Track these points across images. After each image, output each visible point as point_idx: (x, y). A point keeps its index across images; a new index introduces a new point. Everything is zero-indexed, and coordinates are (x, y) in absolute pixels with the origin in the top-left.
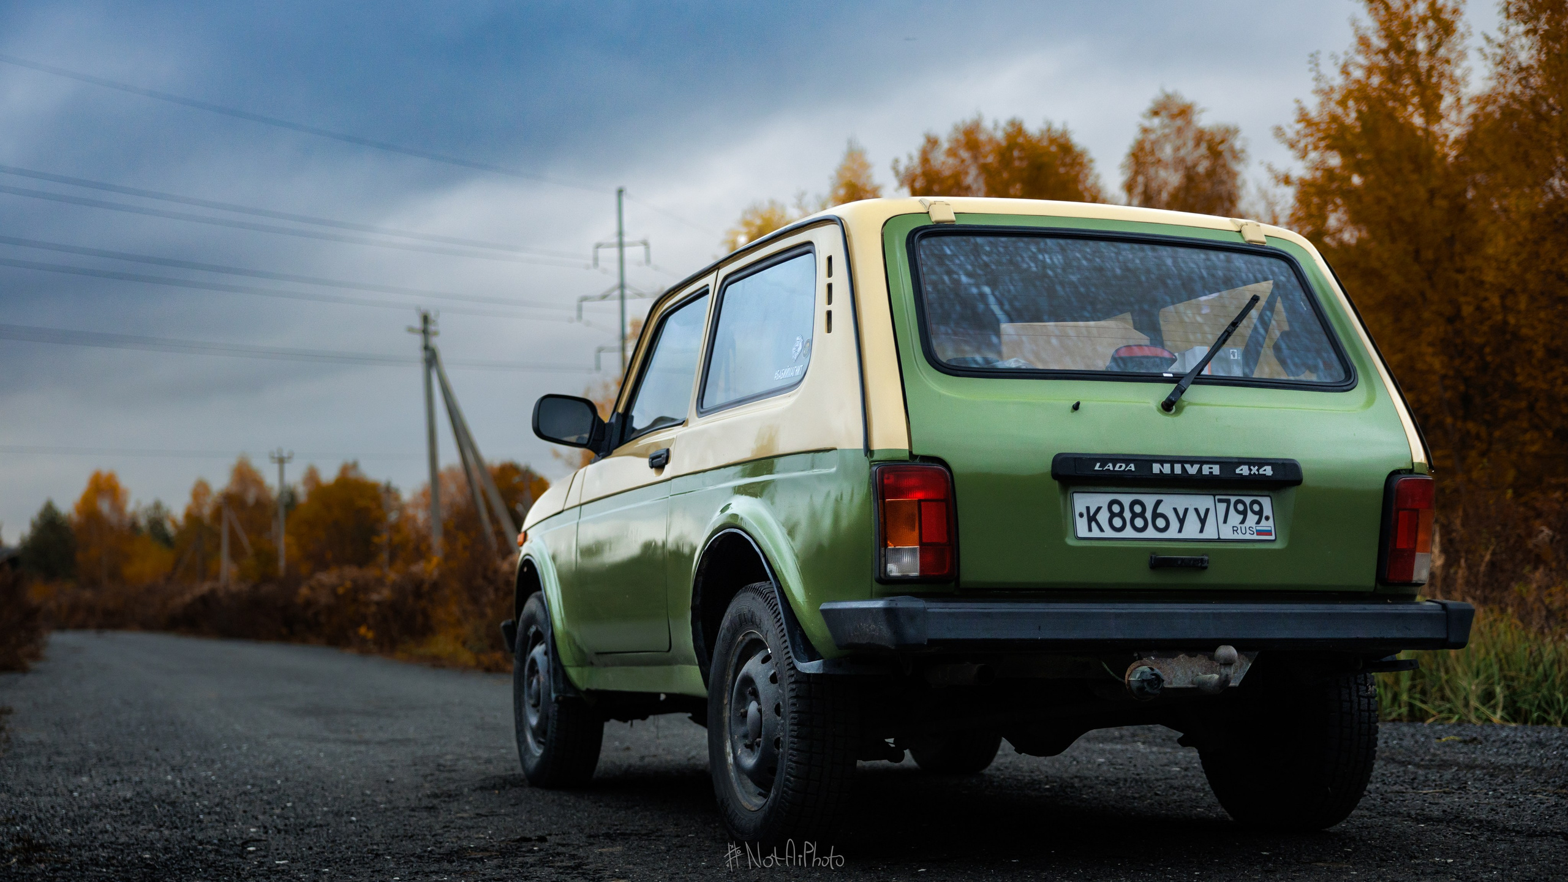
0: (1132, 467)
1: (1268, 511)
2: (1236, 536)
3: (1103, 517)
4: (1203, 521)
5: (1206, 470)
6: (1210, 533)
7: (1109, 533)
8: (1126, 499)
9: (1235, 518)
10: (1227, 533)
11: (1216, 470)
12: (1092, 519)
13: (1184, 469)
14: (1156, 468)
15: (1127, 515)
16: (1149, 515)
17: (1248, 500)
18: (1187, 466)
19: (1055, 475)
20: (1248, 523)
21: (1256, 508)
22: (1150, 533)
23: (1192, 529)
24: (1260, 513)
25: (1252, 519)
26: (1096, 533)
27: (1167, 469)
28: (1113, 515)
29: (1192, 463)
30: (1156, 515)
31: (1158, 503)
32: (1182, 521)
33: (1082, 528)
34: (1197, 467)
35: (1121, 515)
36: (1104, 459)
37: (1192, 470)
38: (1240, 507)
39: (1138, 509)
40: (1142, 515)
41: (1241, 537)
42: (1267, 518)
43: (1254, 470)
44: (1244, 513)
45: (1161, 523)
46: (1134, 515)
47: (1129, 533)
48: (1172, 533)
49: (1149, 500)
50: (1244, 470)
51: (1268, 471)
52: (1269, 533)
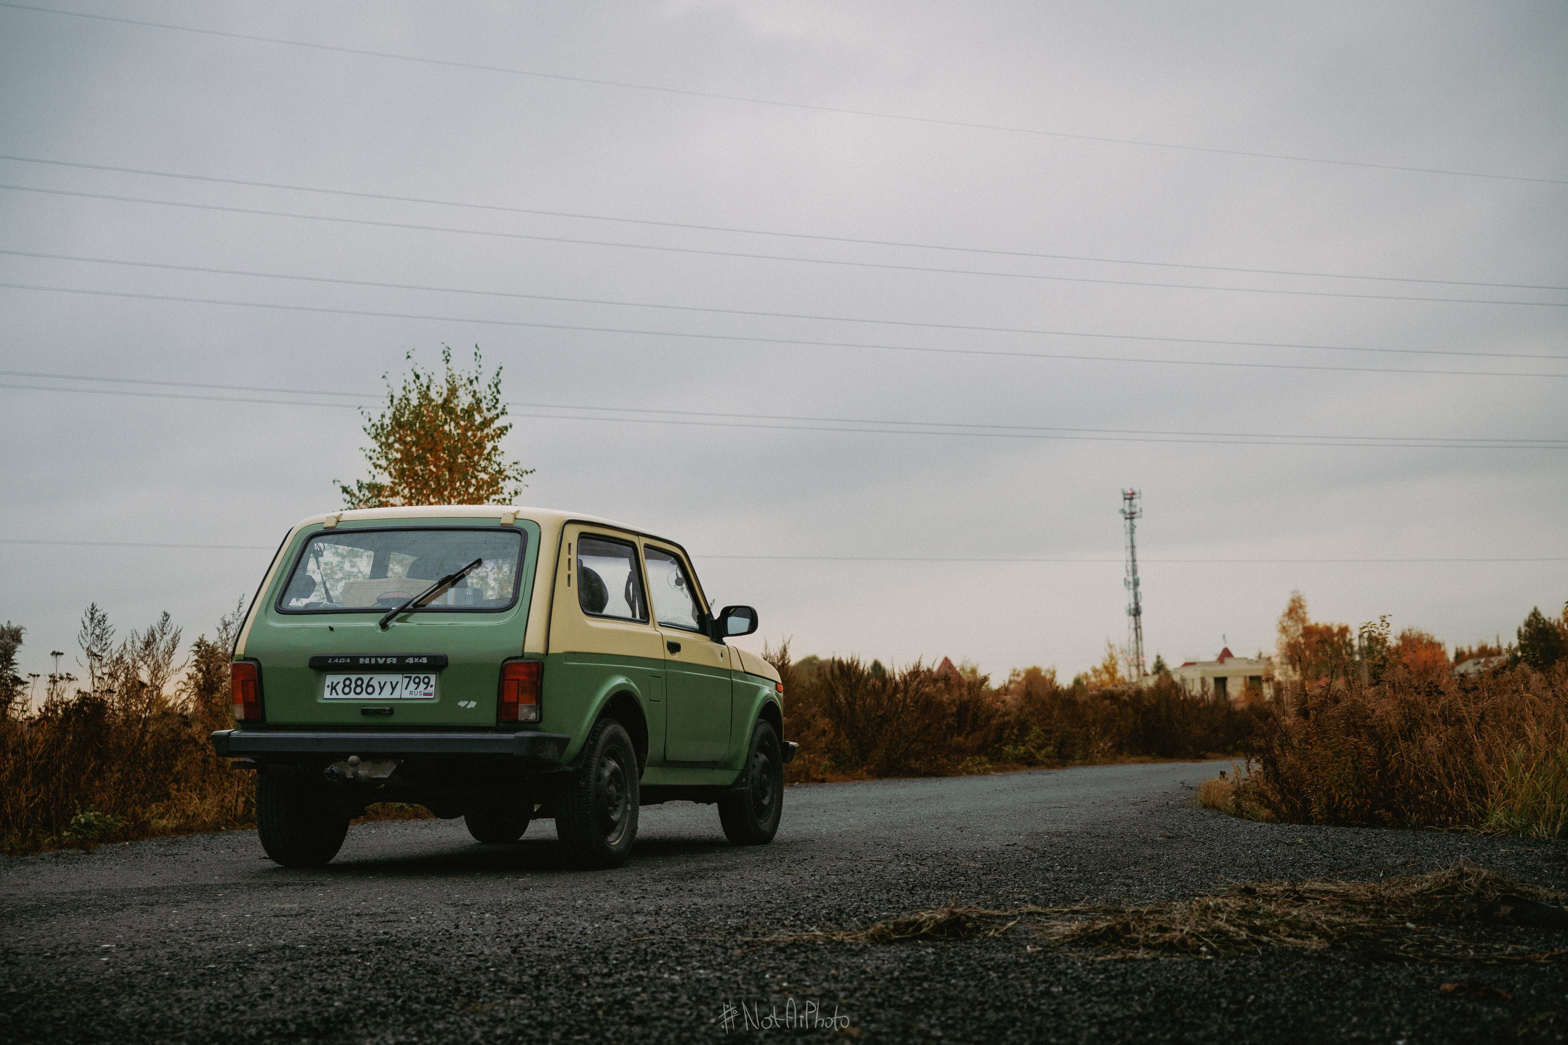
0: (348, 660)
1: (433, 682)
2: (411, 697)
3: (339, 688)
4: (393, 689)
5: (389, 661)
6: (396, 695)
7: (341, 696)
8: (354, 677)
9: (412, 686)
10: (406, 694)
11: (394, 661)
12: (333, 688)
13: (376, 660)
14: (361, 661)
15: (353, 686)
16: (364, 686)
17: (422, 676)
18: (379, 659)
19: (311, 666)
20: (419, 690)
21: (426, 680)
22: (364, 695)
23: (386, 693)
24: (428, 684)
25: (422, 686)
26: (334, 696)
27: (367, 661)
28: (345, 686)
29: (381, 657)
30: (368, 686)
31: (371, 679)
32: (382, 689)
33: (327, 694)
34: (384, 659)
35: (349, 686)
36: (334, 658)
37: (381, 661)
38: (417, 680)
39: (359, 682)
40: (361, 686)
41: (414, 697)
42: (432, 686)
43: (416, 660)
44: (418, 684)
45: (370, 690)
46: (357, 686)
47: (352, 695)
48: (376, 695)
49: (366, 678)
50: (411, 661)
51: (425, 660)
52: (431, 694)
